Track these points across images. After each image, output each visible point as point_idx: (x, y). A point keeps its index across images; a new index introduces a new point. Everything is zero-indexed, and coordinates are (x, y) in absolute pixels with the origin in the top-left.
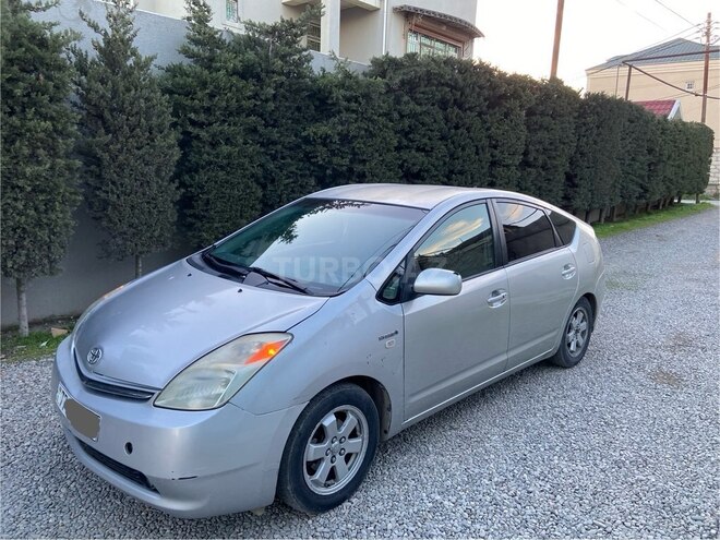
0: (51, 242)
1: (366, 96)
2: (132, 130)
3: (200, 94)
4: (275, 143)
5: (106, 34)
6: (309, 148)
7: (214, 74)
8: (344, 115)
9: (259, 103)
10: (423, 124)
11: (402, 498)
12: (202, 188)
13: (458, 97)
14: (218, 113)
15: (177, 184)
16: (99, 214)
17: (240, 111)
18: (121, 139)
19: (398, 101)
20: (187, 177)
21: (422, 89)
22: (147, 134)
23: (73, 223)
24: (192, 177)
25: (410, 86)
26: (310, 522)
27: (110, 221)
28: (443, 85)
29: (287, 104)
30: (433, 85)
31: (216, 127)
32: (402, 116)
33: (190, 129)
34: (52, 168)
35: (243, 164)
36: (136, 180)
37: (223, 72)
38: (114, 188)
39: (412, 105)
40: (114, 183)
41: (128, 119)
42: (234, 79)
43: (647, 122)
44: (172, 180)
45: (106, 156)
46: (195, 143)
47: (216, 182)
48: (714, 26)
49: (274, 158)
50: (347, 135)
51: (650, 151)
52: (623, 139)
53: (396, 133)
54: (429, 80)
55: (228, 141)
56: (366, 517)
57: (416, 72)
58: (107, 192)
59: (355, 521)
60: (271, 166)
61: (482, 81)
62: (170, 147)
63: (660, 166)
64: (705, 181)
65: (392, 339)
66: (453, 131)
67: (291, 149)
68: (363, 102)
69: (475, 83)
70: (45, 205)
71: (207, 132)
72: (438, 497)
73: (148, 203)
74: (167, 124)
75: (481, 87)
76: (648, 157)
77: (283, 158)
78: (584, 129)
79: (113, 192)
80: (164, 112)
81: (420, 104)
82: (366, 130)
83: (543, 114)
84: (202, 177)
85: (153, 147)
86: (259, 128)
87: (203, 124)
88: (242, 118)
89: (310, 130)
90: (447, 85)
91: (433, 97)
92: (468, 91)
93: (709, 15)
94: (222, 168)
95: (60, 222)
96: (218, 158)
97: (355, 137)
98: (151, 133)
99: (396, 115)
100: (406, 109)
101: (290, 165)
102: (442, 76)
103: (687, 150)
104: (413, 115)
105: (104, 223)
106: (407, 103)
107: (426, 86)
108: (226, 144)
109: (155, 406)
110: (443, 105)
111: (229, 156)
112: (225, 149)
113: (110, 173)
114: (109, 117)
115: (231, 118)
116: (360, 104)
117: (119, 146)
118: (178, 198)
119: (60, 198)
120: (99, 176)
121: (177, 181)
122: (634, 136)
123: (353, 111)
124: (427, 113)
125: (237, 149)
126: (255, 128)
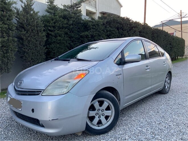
0: (8, 62)
1: (98, 25)
2: (32, 31)
3: (51, 22)
4: (73, 37)
5: (25, 4)
6: (82, 39)
7: (55, 17)
8: (92, 30)
9: (68, 26)
10: (113, 34)
11: (128, 129)
12: (52, 49)
13: (122, 27)
14: (57, 28)
15: (45, 48)
16: (22, 56)
17: (63, 28)
18: (29, 33)
19: (106, 27)
20: (48, 46)
21: (112, 24)
22: (37, 32)
23: (14, 57)
24: (49, 46)
25: (109, 23)
26: (98, 138)
27: (26, 57)
28: (118, 23)
29: (76, 27)
30: (115, 23)
31: (56, 31)
32: (107, 31)
33: (49, 32)
34: (8, 40)
35: (64, 43)
36: (33, 45)
37: (58, 16)
38: (27, 47)
39: (110, 28)
40: (27, 46)
41: (31, 28)
42: (61, 19)
43: (169, 36)
44: (44, 46)
45: (25, 38)
46: (50, 36)
47: (56, 48)
48: (182, 13)
49: (73, 42)
50: (93, 35)
51: (170, 44)
52: (164, 41)
53: (106, 35)
54: (114, 22)
55: (60, 36)
56: (117, 135)
57: (111, 19)
58: (25, 49)
59: (114, 137)
60: (72, 44)
61: (128, 23)
62: (43, 36)
63: (173, 48)
64: (184, 53)
65: (120, 76)
66: (121, 36)
67: (77, 39)
68: (97, 26)
69: (126, 23)
70: (6, 51)
71: (54, 33)
72: (140, 129)
73: (37, 52)
74: (43, 30)
75: (128, 25)
76: (170, 46)
77: (75, 42)
78: (153, 37)
79: (27, 49)
80: (41, 26)
81: (112, 28)
82: (98, 34)
83: (143, 32)
84: (52, 46)
85: (38, 36)
86: (68, 33)
87: (53, 31)
88: (64, 30)
89: (83, 34)
90: (119, 23)
91: (115, 26)
92: (124, 25)
93: (181, 11)
94: (58, 43)
95: (10, 56)
96: (57, 40)
97: (95, 36)
98: (38, 32)
99: (106, 31)
100: (108, 29)
101: (77, 44)
102: (117, 21)
103: (179, 44)
104: (110, 31)
105: (24, 58)
106: (108, 28)
107: (113, 23)
108: (59, 37)
109: (42, 95)
110: (118, 29)
111: (60, 40)
112: (59, 38)
113: (26, 43)
114: (26, 26)
115: (61, 29)
116: (96, 27)
117: (28, 35)
118: (46, 52)
119: (10, 49)
120: (22, 44)
121: (45, 46)
122: (166, 40)
123: (94, 29)
124: (114, 30)
125: (62, 38)
126: (67, 33)
